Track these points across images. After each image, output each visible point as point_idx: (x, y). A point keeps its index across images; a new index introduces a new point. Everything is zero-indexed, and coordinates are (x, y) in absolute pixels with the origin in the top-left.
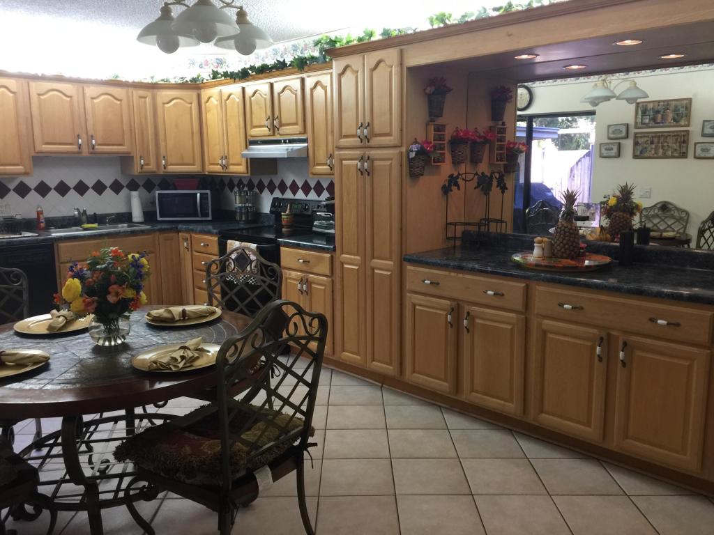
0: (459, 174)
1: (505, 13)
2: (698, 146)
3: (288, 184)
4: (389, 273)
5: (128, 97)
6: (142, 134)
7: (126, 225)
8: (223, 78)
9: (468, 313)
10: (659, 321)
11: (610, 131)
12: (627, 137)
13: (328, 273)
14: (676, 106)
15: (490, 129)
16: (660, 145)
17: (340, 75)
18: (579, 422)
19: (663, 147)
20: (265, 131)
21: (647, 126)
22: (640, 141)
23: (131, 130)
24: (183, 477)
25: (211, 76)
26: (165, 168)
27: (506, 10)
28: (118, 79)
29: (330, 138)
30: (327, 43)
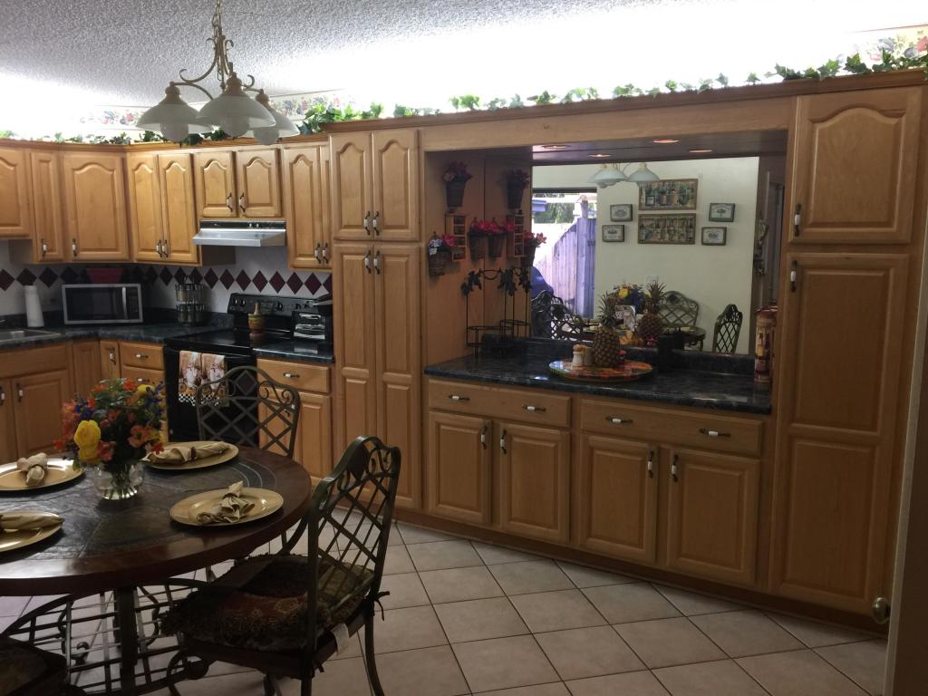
0: (480, 271)
1: (540, 104)
2: (706, 231)
3: (252, 275)
4: (407, 388)
5: (24, 158)
6: (44, 211)
7: (22, 332)
8: (162, 141)
9: (505, 432)
10: (710, 433)
11: (613, 212)
12: (631, 219)
13: (325, 389)
14: (682, 188)
15: (507, 220)
16: (666, 229)
17: (339, 154)
18: (630, 544)
19: (669, 231)
20: (225, 211)
21: (651, 207)
22: (645, 224)
23: (29, 204)
24: (255, 645)
25: (143, 137)
26: (75, 255)
27: (542, 100)
28: (11, 137)
29: (317, 225)
30: (323, 116)
